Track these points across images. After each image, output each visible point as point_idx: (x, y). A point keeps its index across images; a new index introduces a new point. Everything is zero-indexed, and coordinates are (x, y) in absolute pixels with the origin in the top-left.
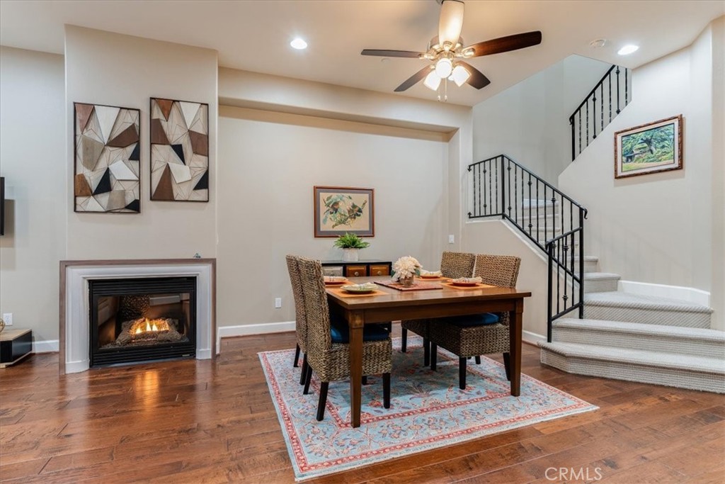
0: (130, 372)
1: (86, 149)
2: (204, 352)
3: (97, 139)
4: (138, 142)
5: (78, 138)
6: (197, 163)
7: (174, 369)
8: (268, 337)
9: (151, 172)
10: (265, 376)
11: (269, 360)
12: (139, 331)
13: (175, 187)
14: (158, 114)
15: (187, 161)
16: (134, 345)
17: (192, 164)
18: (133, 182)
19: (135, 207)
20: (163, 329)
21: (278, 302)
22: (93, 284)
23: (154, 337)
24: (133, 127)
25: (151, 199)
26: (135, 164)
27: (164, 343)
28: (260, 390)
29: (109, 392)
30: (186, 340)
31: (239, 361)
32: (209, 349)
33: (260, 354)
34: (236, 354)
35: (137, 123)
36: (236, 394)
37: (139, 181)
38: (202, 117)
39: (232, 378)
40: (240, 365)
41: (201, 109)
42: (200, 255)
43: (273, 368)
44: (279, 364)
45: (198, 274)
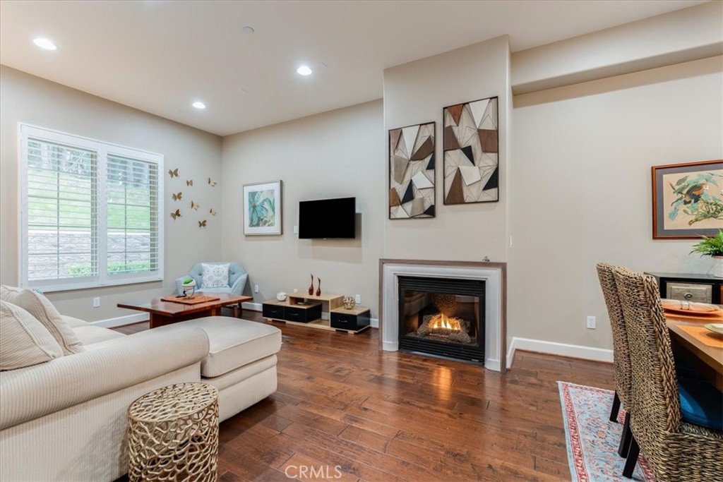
0: (425, 363)
1: (396, 166)
2: (493, 362)
3: (404, 157)
4: (434, 152)
5: (391, 158)
6: (486, 162)
7: (461, 372)
8: (576, 363)
9: (444, 178)
10: (562, 419)
11: (572, 397)
12: (436, 326)
13: (465, 189)
14: (450, 122)
15: (476, 162)
16: (430, 338)
17: (482, 164)
18: (430, 189)
19: (431, 212)
20: (456, 329)
21: (591, 321)
22: (402, 279)
23: (447, 334)
24: (429, 139)
25: (445, 204)
26: (431, 172)
27: (455, 342)
28: (552, 438)
29: (404, 378)
30: (475, 345)
31: (532, 385)
32: (498, 360)
33: (560, 384)
34: (529, 374)
35: (433, 135)
36: (518, 429)
37: (435, 188)
38: (491, 112)
39: (519, 406)
40: (532, 390)
41: (491, 104)
42: (489, 258)
43: (576, 409)
44: (586, 407)
45: (487, 279)
